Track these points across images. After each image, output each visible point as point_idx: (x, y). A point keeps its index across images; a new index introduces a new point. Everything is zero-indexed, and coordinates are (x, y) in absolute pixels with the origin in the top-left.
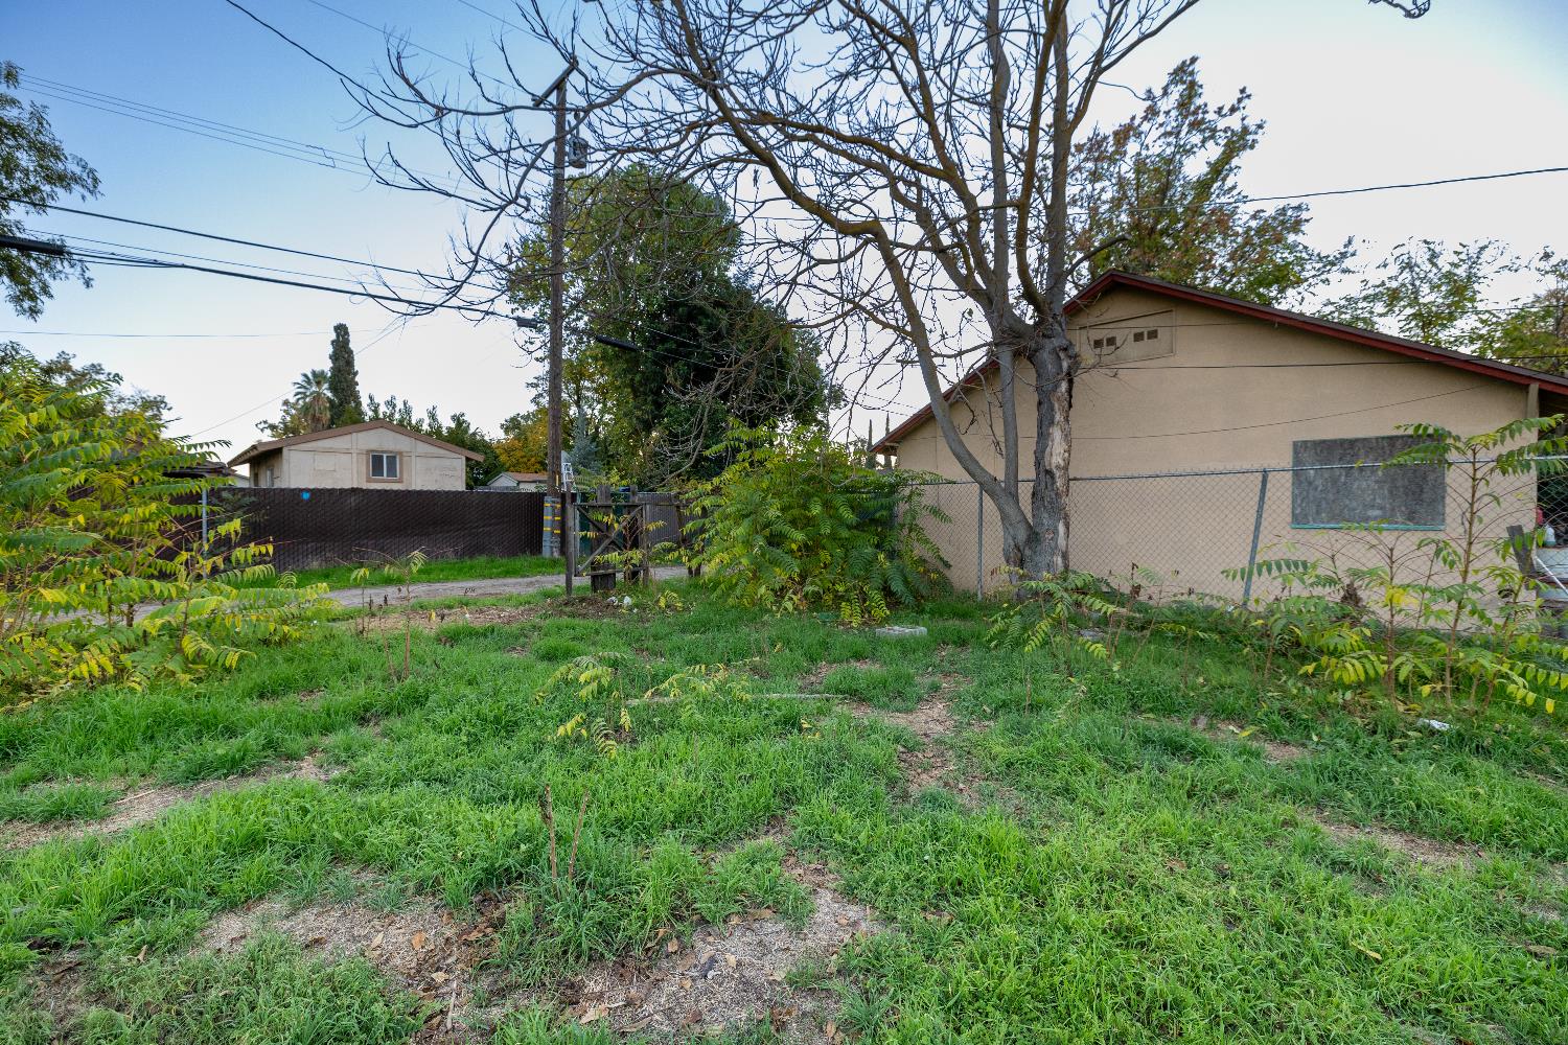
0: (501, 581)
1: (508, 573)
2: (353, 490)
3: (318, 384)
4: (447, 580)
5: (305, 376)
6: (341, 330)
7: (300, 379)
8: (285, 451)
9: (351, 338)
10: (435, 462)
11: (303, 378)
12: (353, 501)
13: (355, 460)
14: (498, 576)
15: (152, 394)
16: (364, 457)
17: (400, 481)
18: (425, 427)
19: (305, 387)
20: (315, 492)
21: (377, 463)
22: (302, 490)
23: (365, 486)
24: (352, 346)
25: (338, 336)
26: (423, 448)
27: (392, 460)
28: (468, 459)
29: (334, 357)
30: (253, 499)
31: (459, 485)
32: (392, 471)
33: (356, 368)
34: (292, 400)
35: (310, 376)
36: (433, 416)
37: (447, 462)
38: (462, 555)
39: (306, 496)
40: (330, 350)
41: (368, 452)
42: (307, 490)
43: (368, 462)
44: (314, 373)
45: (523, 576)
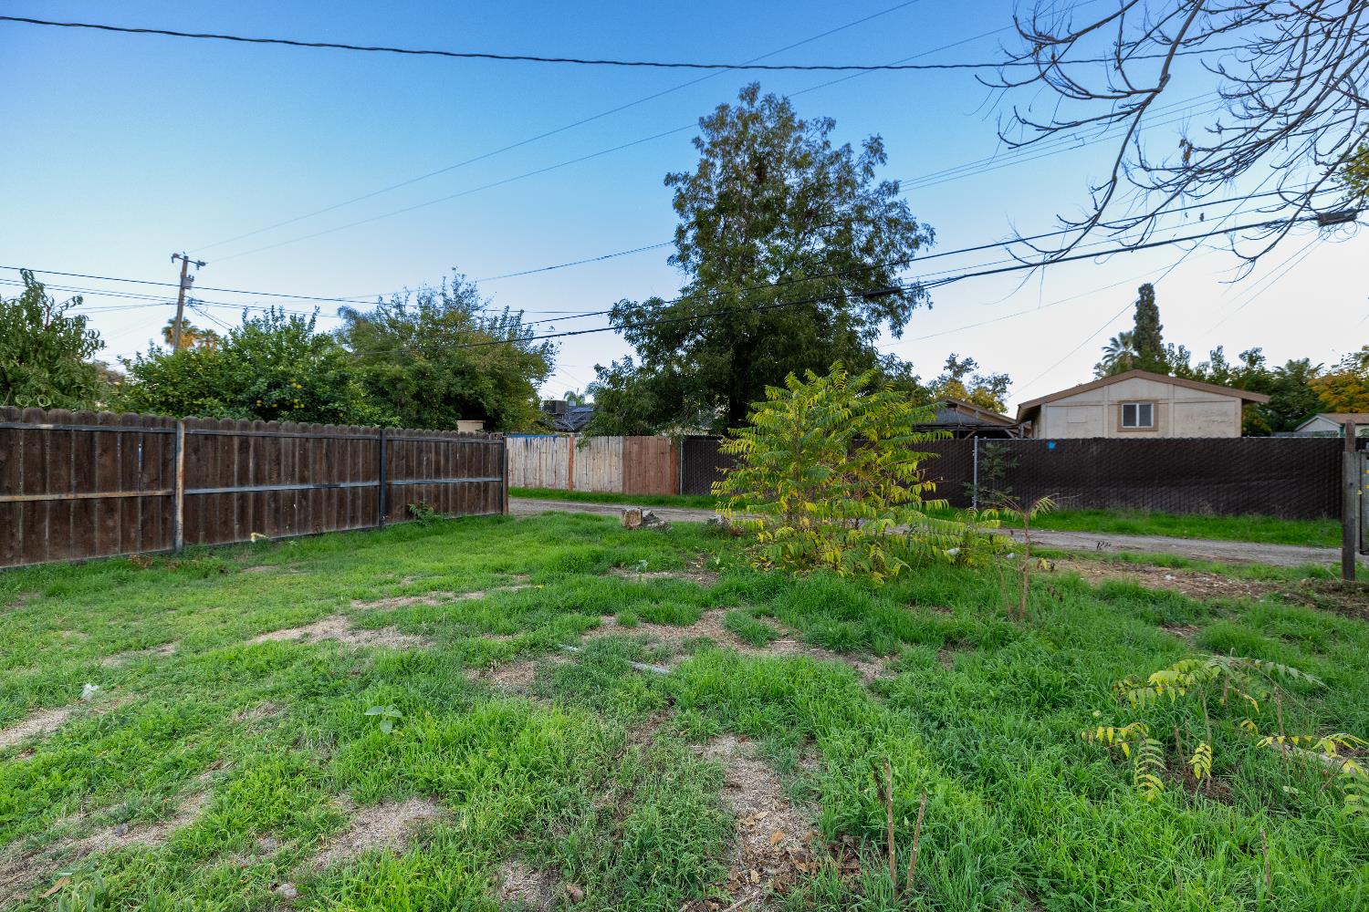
0: (1274, 547)
1: (1285, 539)
2: (1096, 440)
3: (1125, 344)
4: (1191, 536)
5: (1114, 340)
6: (1147, 291)
7: (1109, 344)
8: (1043, 408)
9: (1156, 295)
10: (1197, 408)
11: (1111, 342)
12: (1094, 449)
13: (1106, 410)
14: (1271, 540)
15: (1000, 374)
16: (1116, 407)
17: (1155, 430)
18: (1210, 371)
19: (1112, 350)
20: (1059, 442)
21: (1128, 413)
22: (1048, 441)
23: (1115, 435)
24: (1156, 302)
25: (1142, 297)
26: (1183, 393)
27: (1146, 409)
28: (1245, 402)
29: (1138, 317)
30: (1008, 449)
31: (1233, 431)
32: (1145, 419)
33: (1160, 323)
34: (1103, 363)
35: (1118, 339)
36: (1217, 357)
37: (1215, 407)
38: (1225, 512)
39: (1052, 446)
40: (1134, 311)
41: (1120, 403)
42: (1053, 441)
43: (1119, 411)
44: (1122, 335)
45: (1309, 545)
